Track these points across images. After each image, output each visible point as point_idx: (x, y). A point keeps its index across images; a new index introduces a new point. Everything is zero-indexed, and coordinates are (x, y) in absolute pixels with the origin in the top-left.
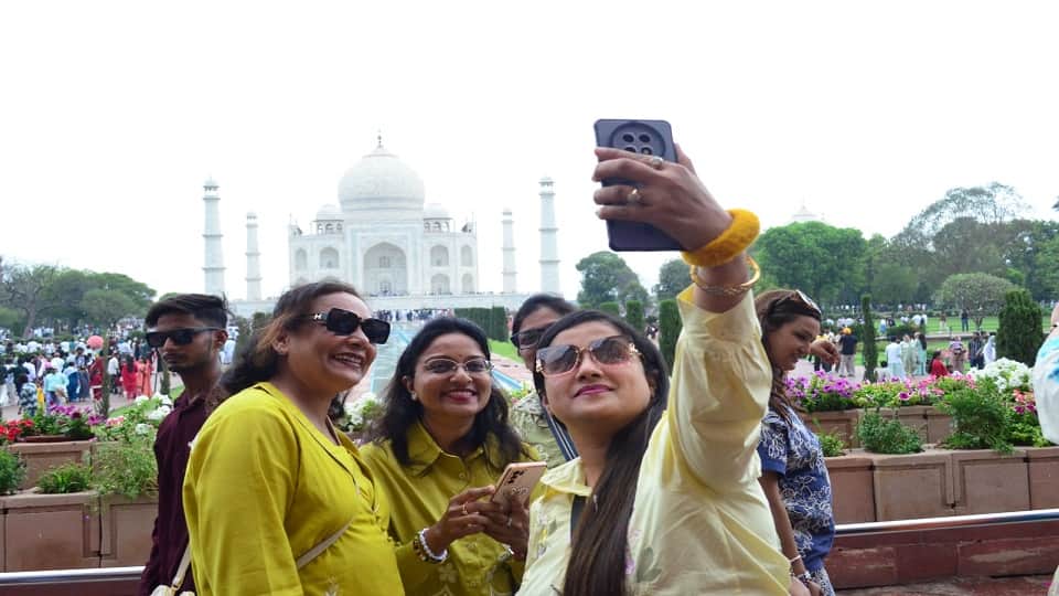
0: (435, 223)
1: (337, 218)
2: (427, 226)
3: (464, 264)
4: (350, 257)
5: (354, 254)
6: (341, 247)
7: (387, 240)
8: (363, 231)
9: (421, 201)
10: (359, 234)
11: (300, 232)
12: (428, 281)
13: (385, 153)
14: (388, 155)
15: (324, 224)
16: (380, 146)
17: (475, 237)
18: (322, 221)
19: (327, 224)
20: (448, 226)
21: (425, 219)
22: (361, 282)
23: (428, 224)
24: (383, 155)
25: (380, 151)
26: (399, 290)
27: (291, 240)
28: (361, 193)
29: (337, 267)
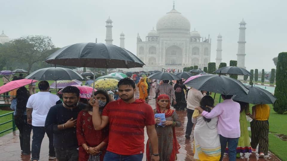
0: (195, 38)
1: (156, 35)
2: (191, 40)
3: (205, 55)
4: (160, 50)
5: (162, 49)
6: (157, 46)
7: (175, 44)
8: (167, 40)
9: (189, 30)
10: (165, 42)
11: (141, 41)
12: (190, 60)
13: (176, 12)
14: (177, 13)
15: (151, 38)
16: (174, 9)
17: (210, 45)
18: (150, 36)
19: (152, 38)
20: (199, 40)
21: (191, 37)
22: (164, 60)
23: (192, 39)
24: (175, 13)
25: (174, 11)
26: (178, 63)
27: (138, 43)
28: (166, 27)
29: (155, 53)
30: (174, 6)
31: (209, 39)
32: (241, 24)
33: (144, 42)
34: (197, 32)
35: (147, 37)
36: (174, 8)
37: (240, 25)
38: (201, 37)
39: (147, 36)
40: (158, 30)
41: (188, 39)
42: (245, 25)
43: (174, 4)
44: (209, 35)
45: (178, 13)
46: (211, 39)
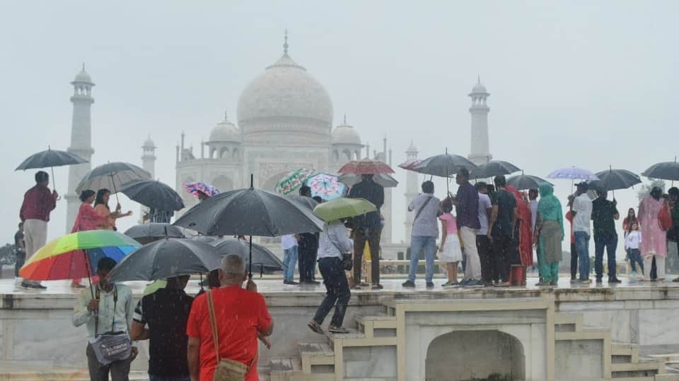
0: (344, 151)
2: (335, 155)
11: (192, 157)
13: (291, 64)
14: (293, 66)
15: (219, 147)
16: (286, 56)
18: (218, 142)
19: (222, 148)
20: (358, 153)
21: (334, 145)
23: (336, 152)
24: (289, 66)
25: (285, 61)
28: (263, 111)
30: (286, 46)
31: (385, 151)
34: (351, 127)
35: (207, 144)
36: (286, 51)
37: (470, 98)
38: (362, 143)
39: (207, 140)
41: (326, 150)
42: (485, 99)
43: (286, 38)
44: (385, 140)
45: (297, 67)
46: (390, 152)
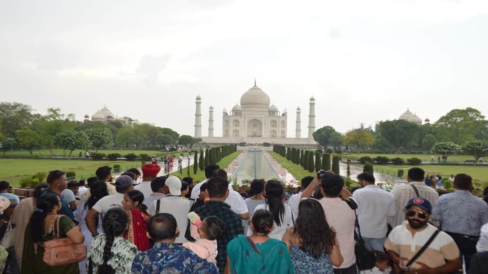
0: (273, 112)
1: (239, 110)
2: (270, 113)
3: (282, 127)
4: (243, 124)
5: (245, 122)
6: (240, 120)
7: (256, 118)
8: (248, 114)
9: (269, 105)
10: (247, 116)
11: (227, 114)
12: (269, 132)
16: (255, 86)
17: (286, 118)
18: (234, 111)
19: (236, 112)
20: (277, 114)
21: (270, 111)
22: (246, 132)
24: (256, 89)
25: (255, 87)
26: (259, 135)
27: (224, 117)
28: (248, 102)
29: (239, 126)
30: (255, 83)
32: (311, 100)
33: (230, 116)
34: (275, 106)
38: (279, 111)
39: (232, 110)
40: (242, 104)
41: (267, 113)
42: (314, 101)
43: (255, 80)
45: (259, 89)
46: (287, 113)
